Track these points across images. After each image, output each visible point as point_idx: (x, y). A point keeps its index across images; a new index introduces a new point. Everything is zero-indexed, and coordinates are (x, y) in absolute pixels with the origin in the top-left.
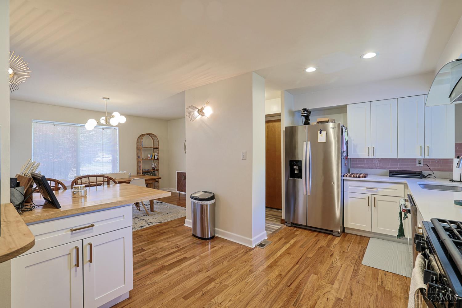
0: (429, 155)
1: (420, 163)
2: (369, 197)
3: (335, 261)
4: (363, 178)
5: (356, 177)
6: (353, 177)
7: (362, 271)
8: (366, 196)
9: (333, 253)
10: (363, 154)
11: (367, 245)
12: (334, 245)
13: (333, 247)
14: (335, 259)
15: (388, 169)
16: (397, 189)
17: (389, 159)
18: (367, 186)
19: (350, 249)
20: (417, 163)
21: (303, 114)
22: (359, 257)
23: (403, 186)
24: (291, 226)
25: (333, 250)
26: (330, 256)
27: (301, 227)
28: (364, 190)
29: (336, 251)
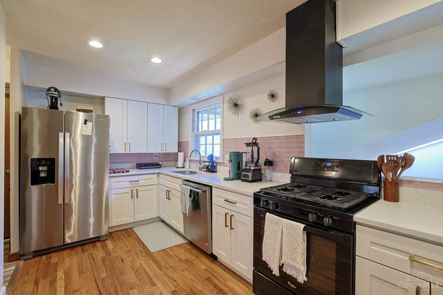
0: (166, 150)
1: (156, 157)
2: (132, 190)
3: (132, 264)
4: (126, 172)
5: (120, 172)
6: (118, 173)
7: (158, 258)
8: (129, 190)
9: (121, 258)
10: (120, 150)
11: (137, 235)
12: (112, 250)
13: (114, 252)
14: (130, 262)
15: (136, 163)
16: (152, 179)
17: (142, 153)
18: (130, 180)
19: (129, 245)
20: (154, 156)
21: (53, 94)
22: (143, 248)
23: (156, 175)
24: (34, 257)
25: (117, 255)
26: (122, 263)
27: (51, 250)
28: (128, 184)
29: (121, 255)
